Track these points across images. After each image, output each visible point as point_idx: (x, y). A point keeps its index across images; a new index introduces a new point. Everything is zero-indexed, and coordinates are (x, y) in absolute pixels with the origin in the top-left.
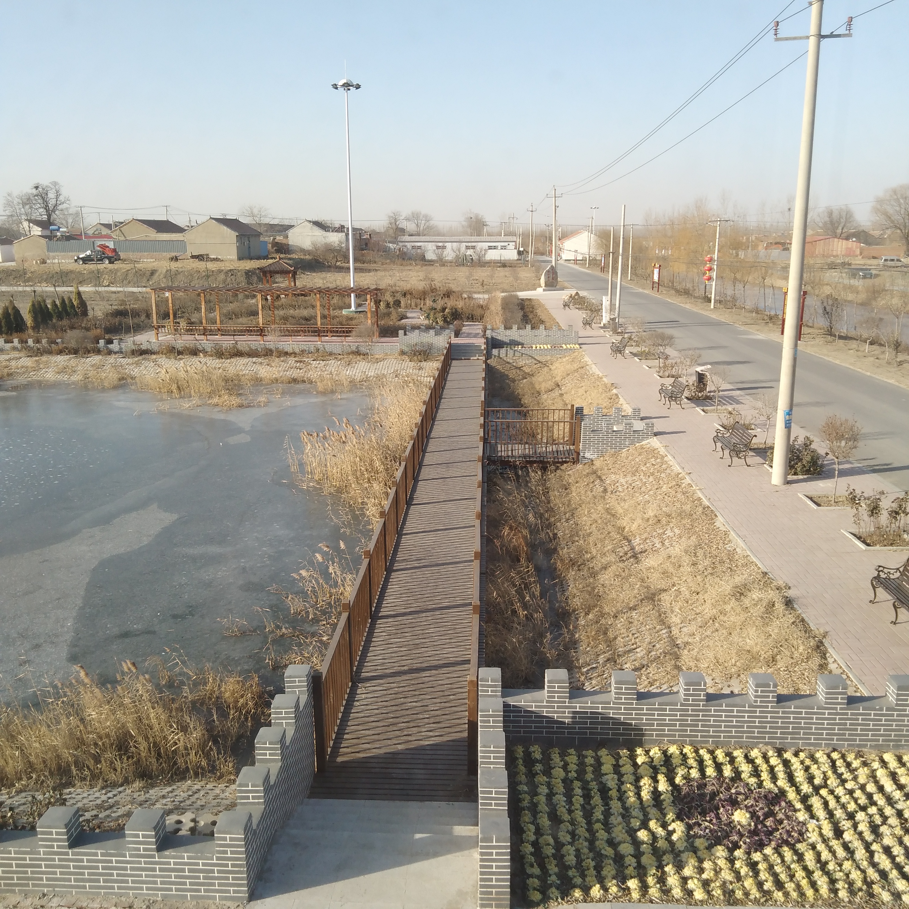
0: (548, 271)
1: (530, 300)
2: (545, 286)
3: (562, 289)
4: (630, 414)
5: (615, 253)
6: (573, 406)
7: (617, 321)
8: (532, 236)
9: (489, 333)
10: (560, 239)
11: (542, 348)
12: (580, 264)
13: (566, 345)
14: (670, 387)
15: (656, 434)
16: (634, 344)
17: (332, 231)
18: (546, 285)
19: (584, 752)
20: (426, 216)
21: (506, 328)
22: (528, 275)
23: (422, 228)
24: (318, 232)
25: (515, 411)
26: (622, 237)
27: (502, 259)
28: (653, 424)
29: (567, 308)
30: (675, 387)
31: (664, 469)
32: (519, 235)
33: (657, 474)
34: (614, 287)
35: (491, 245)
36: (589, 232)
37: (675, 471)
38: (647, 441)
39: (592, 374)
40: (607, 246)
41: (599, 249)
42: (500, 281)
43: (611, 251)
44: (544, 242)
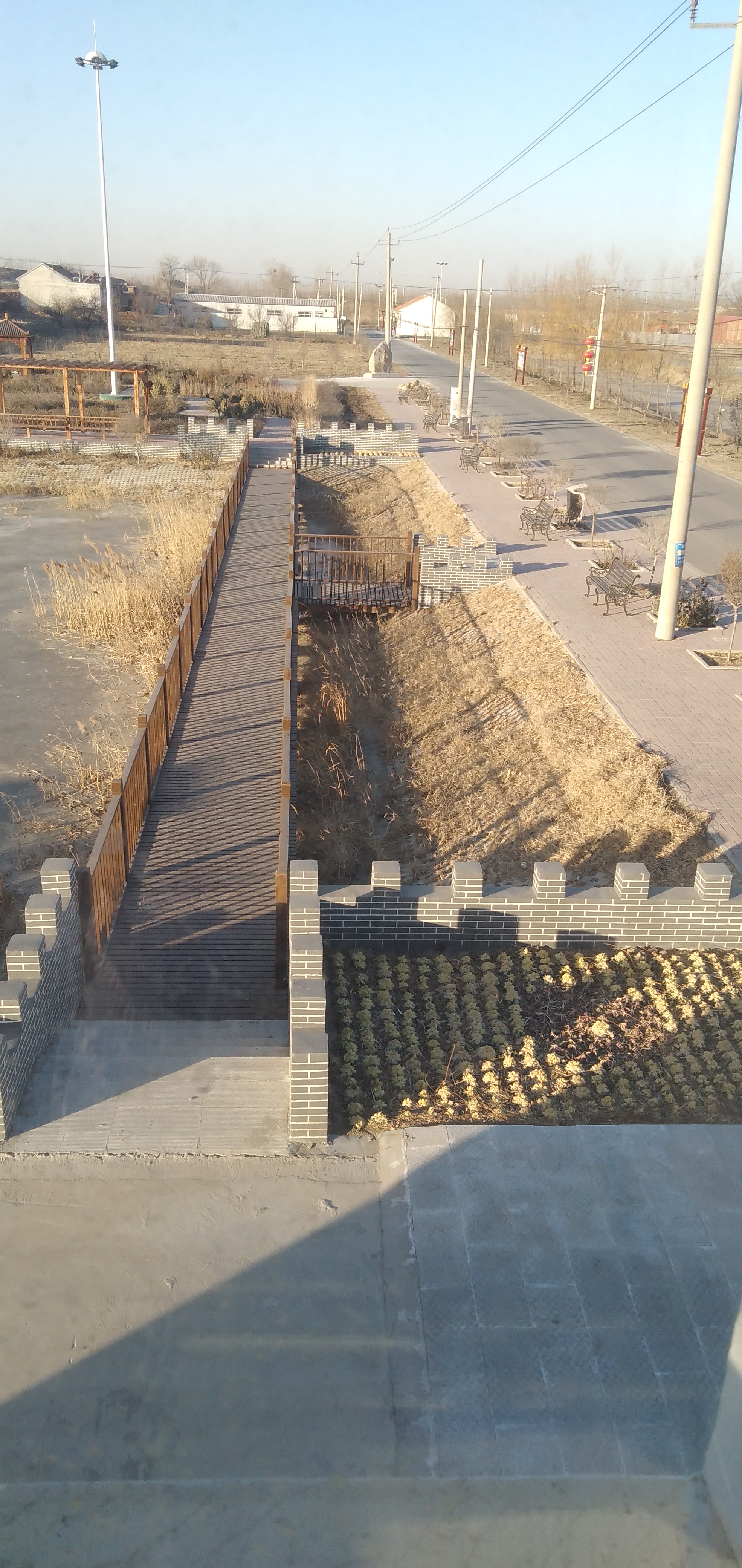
0: (379, 350)
1: (354, 389)
2: (376, 371)
3: (400, 375)
4: (483, 546)
5: (469, 327)
6: (409, 533)
7: (469, 421)
8: (358, 300)
9: (300, 433)
10: (395, 307)
11: (372, 453)
12: (421, 342)
13: (401, 452)
14: (535, 512)
15: (515, 573)
16: (491, 453)
17: (82, 281)
18: (377, 369)
19: (418, 960)
20: (213, 265)
21: (323, 424)
22: (352, 355)
23: (207, 283)
24: (61, 281)
25: (333, 539)
26: (478, 305)
27: (318, 331)
28: (512, 560)
29: (403, 401)
30: (541, 512)
31: (524, 618)
32: (342, 297)
33: (515, 624)
34: (466, 375)
35: (302, 311)
36: (434, 297)
37: (537, 620)
38: (504, 582)
39: (435, 493)
40: (458, 319)
41: (447, 322)
42: (314, 362)
43: (464, 324)
44: (374, 309)
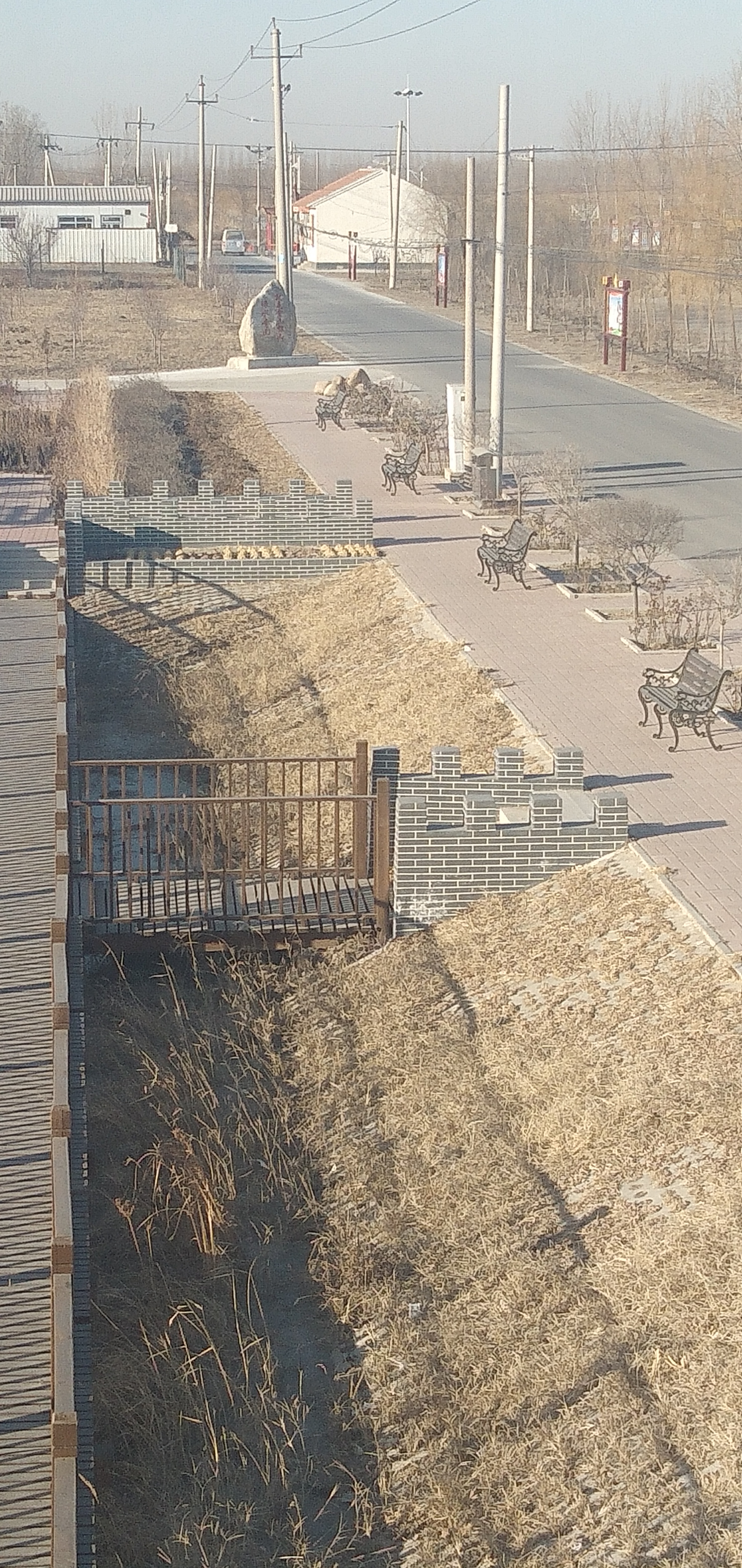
0: (264, 302)
1: (205, 397)
2: (256, 352)
3: (314, 361)
4: (549, 769)
5: (482, 243)
6: (362, 746)
7: (495, 465)
9: (74, 509)
10: (297, 198)
11: (254, 555)
12: (368, 277)
13: (330, 544)
14: (675, 680)
15: (637, 832)
16: (554, 541)
18: (258, 349)
21: (130, 491)
22: (196, 314)
25: (170, 768)
26: (501, 189)
27: (109, 259)
28: (625, 802)
29: (330, 422)
30: (690, 679)
31: (666, 946)
32: (165, 178)
33: (644, 964)
34: (481, 354)
35: (70, 214)
36: (392, 172)
37: (701, 951)
38: (608, 857)
39: (422, 641)
40: (455, 218)
41: (427, 228)
42: (102, 334)
43: (469, 236)
44: (245, 205)
